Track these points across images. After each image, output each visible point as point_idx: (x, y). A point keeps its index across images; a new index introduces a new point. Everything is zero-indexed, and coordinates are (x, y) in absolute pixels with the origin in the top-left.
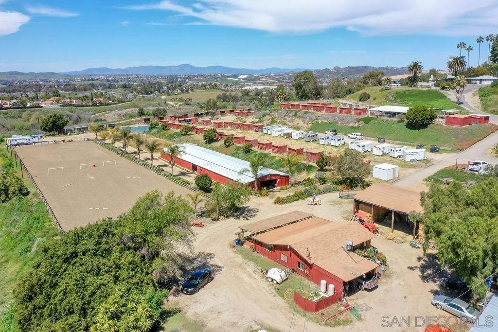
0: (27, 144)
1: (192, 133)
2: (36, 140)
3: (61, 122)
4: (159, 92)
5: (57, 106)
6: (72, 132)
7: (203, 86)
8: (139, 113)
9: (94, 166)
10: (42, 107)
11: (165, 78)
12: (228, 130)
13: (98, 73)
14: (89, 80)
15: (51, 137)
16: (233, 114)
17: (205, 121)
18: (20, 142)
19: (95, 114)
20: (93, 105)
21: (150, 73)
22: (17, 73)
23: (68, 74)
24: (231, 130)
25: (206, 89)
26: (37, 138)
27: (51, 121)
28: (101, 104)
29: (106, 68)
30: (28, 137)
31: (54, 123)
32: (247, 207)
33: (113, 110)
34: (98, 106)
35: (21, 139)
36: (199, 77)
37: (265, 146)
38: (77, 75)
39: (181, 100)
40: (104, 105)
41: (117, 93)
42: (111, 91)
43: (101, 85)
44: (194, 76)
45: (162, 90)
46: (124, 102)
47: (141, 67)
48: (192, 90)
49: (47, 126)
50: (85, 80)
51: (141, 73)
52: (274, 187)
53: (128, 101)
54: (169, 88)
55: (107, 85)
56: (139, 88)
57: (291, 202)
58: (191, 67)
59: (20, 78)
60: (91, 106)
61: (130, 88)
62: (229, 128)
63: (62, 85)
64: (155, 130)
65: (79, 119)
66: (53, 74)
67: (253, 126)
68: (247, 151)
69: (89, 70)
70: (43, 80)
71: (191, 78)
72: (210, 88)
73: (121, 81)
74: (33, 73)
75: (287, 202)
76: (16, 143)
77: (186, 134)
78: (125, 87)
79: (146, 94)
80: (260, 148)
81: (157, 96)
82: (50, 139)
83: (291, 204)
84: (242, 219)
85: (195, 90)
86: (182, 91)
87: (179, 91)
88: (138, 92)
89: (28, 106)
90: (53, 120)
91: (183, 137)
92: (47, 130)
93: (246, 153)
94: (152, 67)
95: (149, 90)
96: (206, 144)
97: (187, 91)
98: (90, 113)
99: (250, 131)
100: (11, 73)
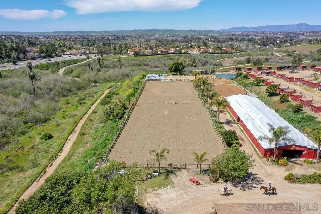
0: (155, 80)
1: (263, 84)
2: (162, 78)
3: (181, 67)
4: (273, 45)
5: (198, 53)
6: (186, 73)
7: (310, 41)
8: (247, 61)
9: (175, 103)
10: (190, 53)
11: (283, 34)
12: (297, 85)
13: (238, 30)
14: (230, 35)
15: (173, 76)
16: (313, 69)
17: (280, 75)
18: (152, 78)
19: (220, 59)
20: (221, 53)
21: (273, 30)
22: (192, 31)
23: (219, 31)
24: (300, 85)
25: (311, 43)
26: (162, 77)
27: (174, 66)
28: (227, 53)
29: (244, 27)
30: (157, 76)
31: (176, 67)
32: (254, 174)
33: (233, 57)
34: (224, 54)
35: (153, 77)
36: (311, 33)
37: (316, 109)
38: (224, 31)
39: (287, 52)
40: (228, 53)
41: (242, 45)
42: (240, 43)
43: (236, 39)
44: (307, 32)
45: (275, 43)
46: (243, 52)
47: (268, 26)
48: (299, 44)
49: (172, 69)
50: (228, 35)
51: (267, 30)
52: (300, 157)
53: (246, 51)
54: (281, 42)
55: (240, 39)
56: (259, 42)
57: (304, 183)
58: (307, 25)
59: (193, 33)
60: (220, 54)
61: (253, 41)
62: (299, 83)
63: (213, 38)
64: (239, 78)
65: (206, 63)
66: (211, 31)
67: (319, 85)
68: (298, 110)
69: (233, 28)
70: (204, 35)
71: (303, 34)
72: (316, 43)
73: (251, 36)
74: (201, 31)
75: (299, 182)
76: (150, 79)
77: (258, 85)
78: (250, 41)
79: (263, 46)
80: (311, 109)
81: (271, 47)
82: (172, 77)
83: (304, 185)
84: (239, 188)
85: (302, 44)
86: (291, 44)
87: (289, 44)
88: (258, 45)
89: (182, 52)
90: (175, 66)
91: (254, 87)
92: (172, 72)
93: (295, 112)
94: (276, 26)
95: (266, 43)
96: (267, 96)
97: (295, 44)
98: (217, 58)
99: (315, 90)
100: (189, 31)
